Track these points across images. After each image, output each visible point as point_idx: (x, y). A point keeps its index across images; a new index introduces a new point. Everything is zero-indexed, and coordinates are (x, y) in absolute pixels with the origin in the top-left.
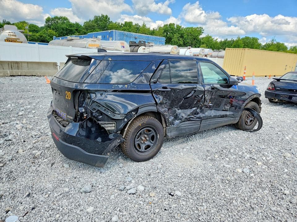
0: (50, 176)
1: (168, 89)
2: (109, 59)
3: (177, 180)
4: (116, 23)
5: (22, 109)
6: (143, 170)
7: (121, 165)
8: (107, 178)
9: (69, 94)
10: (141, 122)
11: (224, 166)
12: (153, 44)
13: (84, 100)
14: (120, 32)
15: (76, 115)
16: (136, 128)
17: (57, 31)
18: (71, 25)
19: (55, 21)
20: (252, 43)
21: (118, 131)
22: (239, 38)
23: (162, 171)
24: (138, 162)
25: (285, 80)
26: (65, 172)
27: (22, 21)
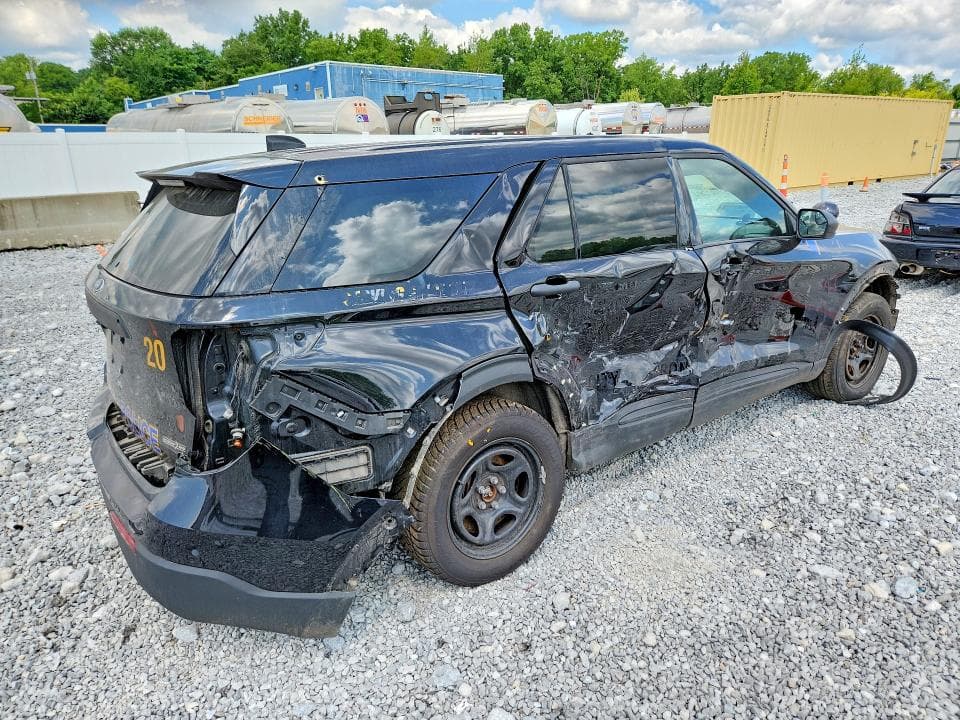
0: (119, 691)
1: (570, 285)
2: (316, 178)
3: (642, 664)
4: (331, 36)
5: (13, 382)
6: (499, 624)
7: (407, 611)
8: (355, 681)
9: (158, 347)
10: (472, 430)
11: (813, 576)
12: (465, 101)
13: (228, 369)
14: (349, 69)
15: (197, 434)
16: (453, 457)
17: (136, 79)
18: (179, 56)
19: (124, 44)
20: (787, 73)
21: (381, 484)
22: (744, 59)
23: (573, 623)
24: (474, 585)
25: (949, 196)
26: (182, 664)
27: (13, 55)
